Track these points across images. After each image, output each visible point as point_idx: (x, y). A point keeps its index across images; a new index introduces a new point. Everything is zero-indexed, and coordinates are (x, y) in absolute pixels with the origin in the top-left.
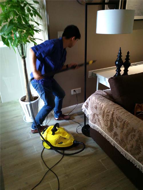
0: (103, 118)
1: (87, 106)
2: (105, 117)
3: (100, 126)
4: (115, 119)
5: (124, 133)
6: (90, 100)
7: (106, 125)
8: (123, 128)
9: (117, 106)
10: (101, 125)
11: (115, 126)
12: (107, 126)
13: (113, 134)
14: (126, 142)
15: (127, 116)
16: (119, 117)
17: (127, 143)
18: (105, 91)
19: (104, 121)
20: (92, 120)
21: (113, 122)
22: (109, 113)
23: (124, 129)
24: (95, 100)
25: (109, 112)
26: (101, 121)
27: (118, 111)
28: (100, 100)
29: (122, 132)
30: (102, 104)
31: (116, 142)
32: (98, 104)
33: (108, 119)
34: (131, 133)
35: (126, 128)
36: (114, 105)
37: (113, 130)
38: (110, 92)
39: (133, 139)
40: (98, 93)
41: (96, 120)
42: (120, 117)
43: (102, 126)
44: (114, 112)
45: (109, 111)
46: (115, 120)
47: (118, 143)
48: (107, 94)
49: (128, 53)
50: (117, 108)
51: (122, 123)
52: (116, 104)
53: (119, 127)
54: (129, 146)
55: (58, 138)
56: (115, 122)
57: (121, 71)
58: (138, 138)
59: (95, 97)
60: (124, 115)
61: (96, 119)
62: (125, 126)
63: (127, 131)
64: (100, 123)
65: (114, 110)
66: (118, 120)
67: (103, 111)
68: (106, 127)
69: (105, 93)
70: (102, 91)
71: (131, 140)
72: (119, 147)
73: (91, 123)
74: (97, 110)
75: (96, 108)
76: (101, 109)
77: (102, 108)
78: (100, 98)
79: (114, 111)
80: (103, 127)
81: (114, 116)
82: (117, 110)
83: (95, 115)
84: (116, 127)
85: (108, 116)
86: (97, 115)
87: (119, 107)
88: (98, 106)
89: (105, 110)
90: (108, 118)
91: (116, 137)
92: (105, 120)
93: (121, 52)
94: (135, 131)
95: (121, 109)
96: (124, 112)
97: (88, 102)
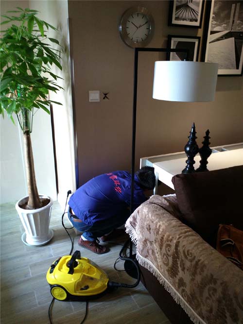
0: (161, 249)
1: (134, 224)
2: (164, 248)
3: (155, 263)
4: (181, 255)
5: (196, 282)
6: (140, 213)
7: (166, 262)
8: (194, 274)
9: (185, 228)
10: (156, 260)
11: (181, 267)
12: (167, 265)
13: (177, 281)
14: (200, 300)
15: (202, 251)
16: (188, 251)
17: (202, 302)
18: (165, 198)
19: (162, 255)
20: (142, 251)
21: (178, 260)
22: (170, 242)
23: (196, 276)
24: (148, 214)
25: (171, 240)
26: (157, 255)
27: (187, 238)
28: (157, 214)
29: (193, 280)
30: (159, 224)
31: (183, 297)
32: (153, 222)
33: (169, 253)
34: (209, 284)
35: (200, 274)
36: (181, 228)
37: (178, 275)
38: (174, 200)
39: (213, 297)
40: (154, 201)
41: (148, 252)
42: (190, 251)
43: (159, 264)
44: (179, 242)
45: (171, 237)
46: (180, 257)
47: (186, 299)
48: (169, 203)
49: (208, 132)
50: (186, 232)
51: (194, 263)
52: (184, 225)
53: (188, 270)
54: (204, 309)
55: (81, 280)
56: (180, 259)
57: (194, 162)
58: (222, 296)
59: (147, 209)
60: (198, 249)
61: (148, 250)
62: (198, 270)
63: (202, 279)
64: (156, 258)
65: (179, 238)
66: (186, 257)
67: (161, 236)
68: (166, 267)
69: (165, 202)
70: (160, 198)
71: (209, 297)
72: (187, 307)
73: (140, 256)
74: (150, 233)
75: (149, 229)
76: (158, 233)
77: (159, 230)
78: (156, 211)
79: (180, 240)
80: (161, 266)
81: (179, 248)
82: (185, 237)
83: (148, 242)
84: (183, 269)
85: (168, 247)
86: (151, 243)
87: (189, 231)
88: (153, 227)
89: (164, 236)
90: (169, 251)
91: (182, 288)
92: (164, 254)
93: (196, 131)
94: (215, 283)
95: (192, 235)
96: (197, 243)
97: (136, 216)
